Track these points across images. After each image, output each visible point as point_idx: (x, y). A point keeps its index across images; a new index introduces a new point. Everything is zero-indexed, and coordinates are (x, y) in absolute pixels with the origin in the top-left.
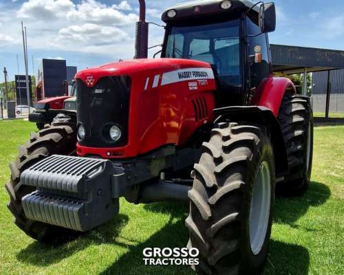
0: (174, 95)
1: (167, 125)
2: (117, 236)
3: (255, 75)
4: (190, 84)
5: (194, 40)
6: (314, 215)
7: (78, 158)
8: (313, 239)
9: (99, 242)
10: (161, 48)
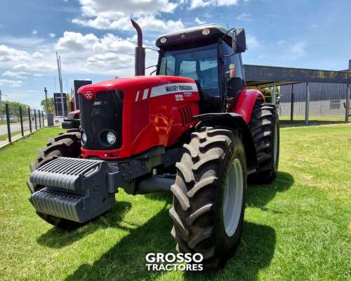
0: (165, 107)
1: (160, 130)
2: (121, 220)
3: (231, 88)
4: (177, 96)
5: (184, 62)
6: (280, 200)
7: (83, 160)
8: (279, 220)
9: (105, 226)
10: (155, 68)
